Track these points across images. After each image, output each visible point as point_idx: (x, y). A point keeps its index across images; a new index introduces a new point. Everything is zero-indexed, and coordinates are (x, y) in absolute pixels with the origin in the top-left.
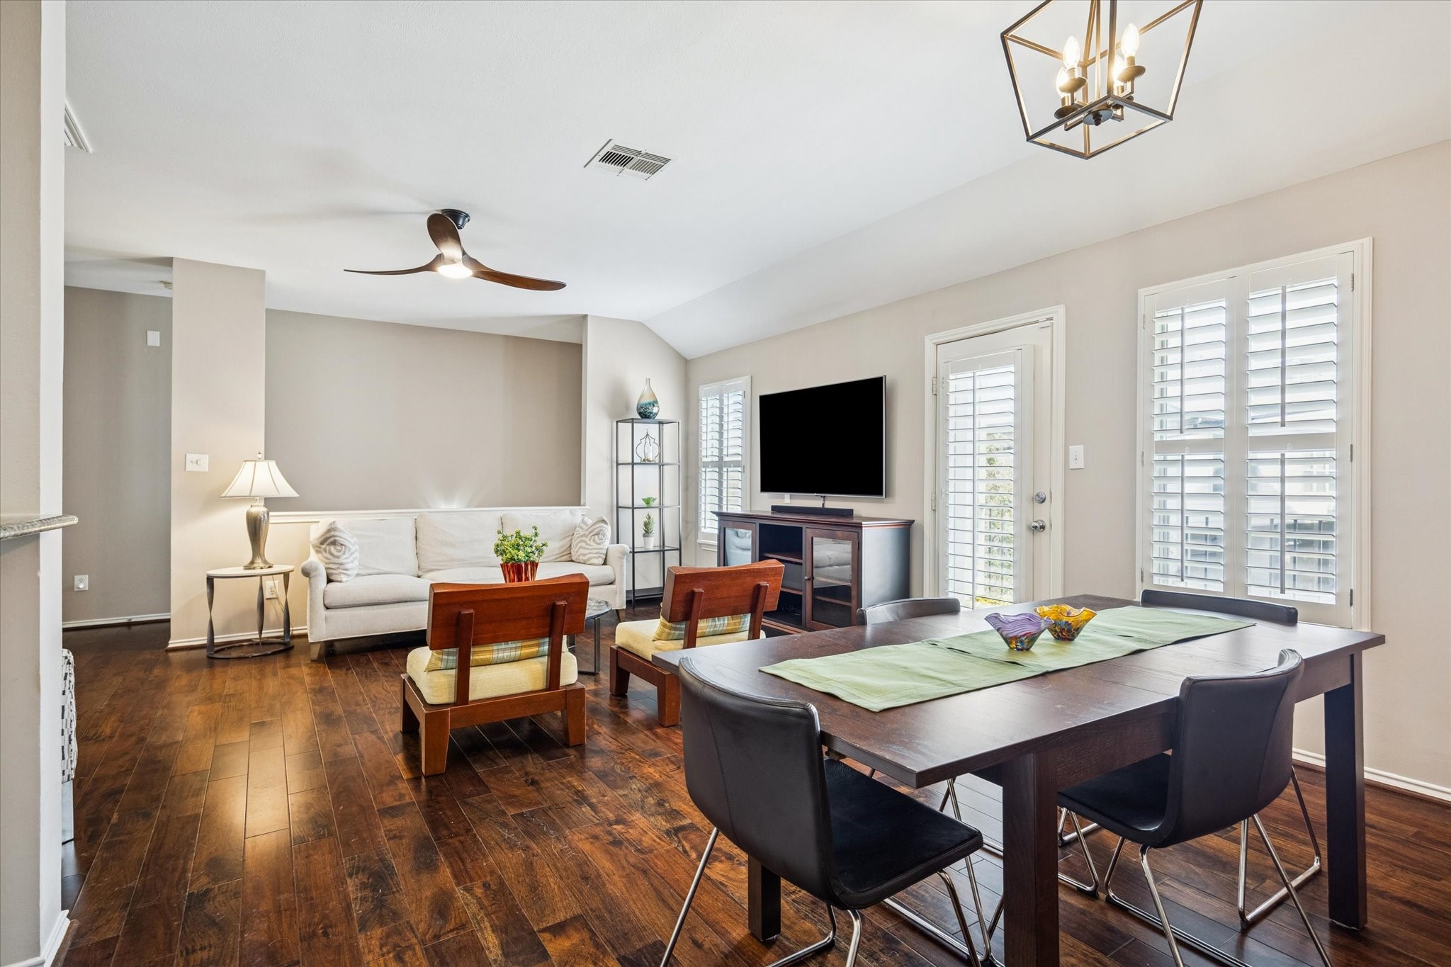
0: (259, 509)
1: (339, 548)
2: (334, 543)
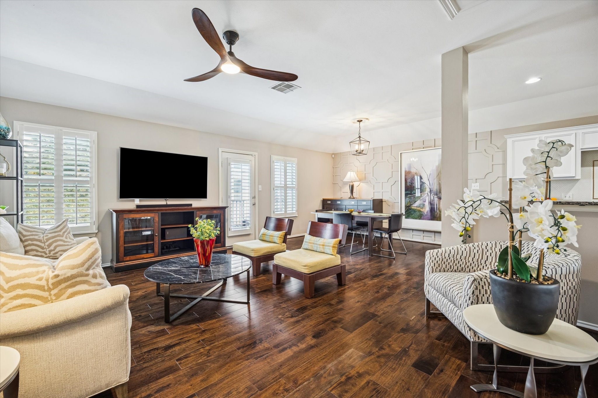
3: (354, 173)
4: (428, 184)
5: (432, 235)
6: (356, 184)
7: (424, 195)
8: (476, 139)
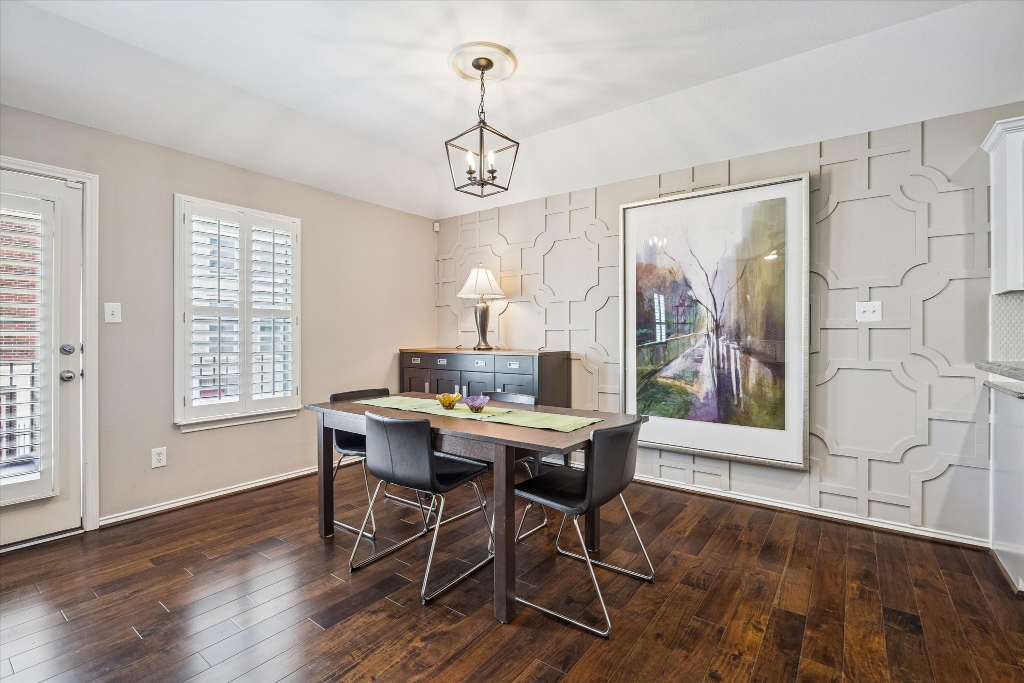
3: (489, 272)
4: (711, 306)
5: (722, 469)
6: (495, 309)
7: (696, 341)
8: (870, 152)
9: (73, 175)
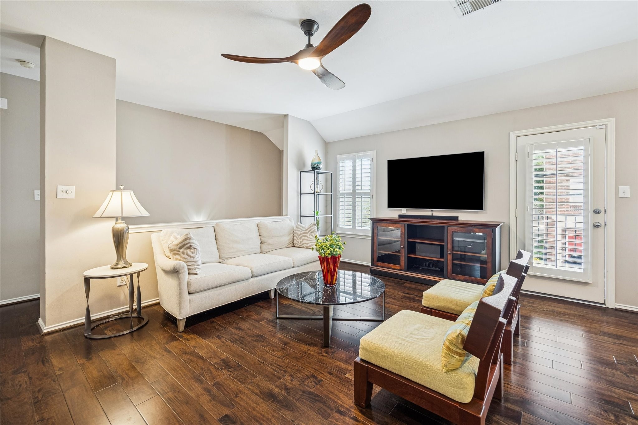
0: (121, 225)
1: (193, 251)
2: (189, 248)
9: (600, 122)
